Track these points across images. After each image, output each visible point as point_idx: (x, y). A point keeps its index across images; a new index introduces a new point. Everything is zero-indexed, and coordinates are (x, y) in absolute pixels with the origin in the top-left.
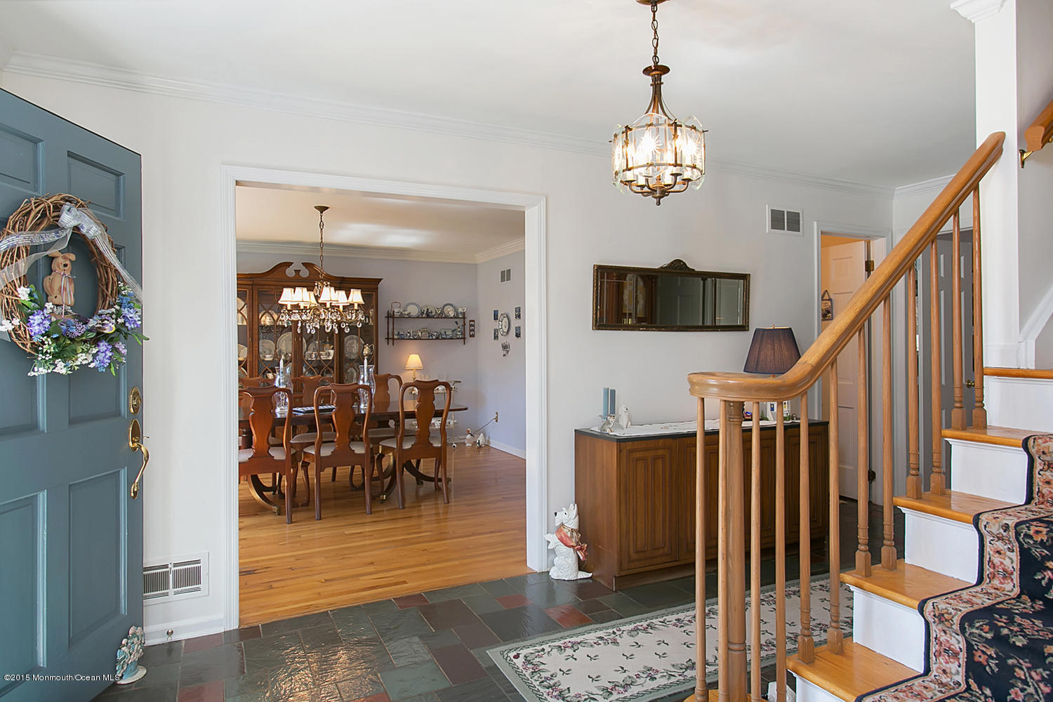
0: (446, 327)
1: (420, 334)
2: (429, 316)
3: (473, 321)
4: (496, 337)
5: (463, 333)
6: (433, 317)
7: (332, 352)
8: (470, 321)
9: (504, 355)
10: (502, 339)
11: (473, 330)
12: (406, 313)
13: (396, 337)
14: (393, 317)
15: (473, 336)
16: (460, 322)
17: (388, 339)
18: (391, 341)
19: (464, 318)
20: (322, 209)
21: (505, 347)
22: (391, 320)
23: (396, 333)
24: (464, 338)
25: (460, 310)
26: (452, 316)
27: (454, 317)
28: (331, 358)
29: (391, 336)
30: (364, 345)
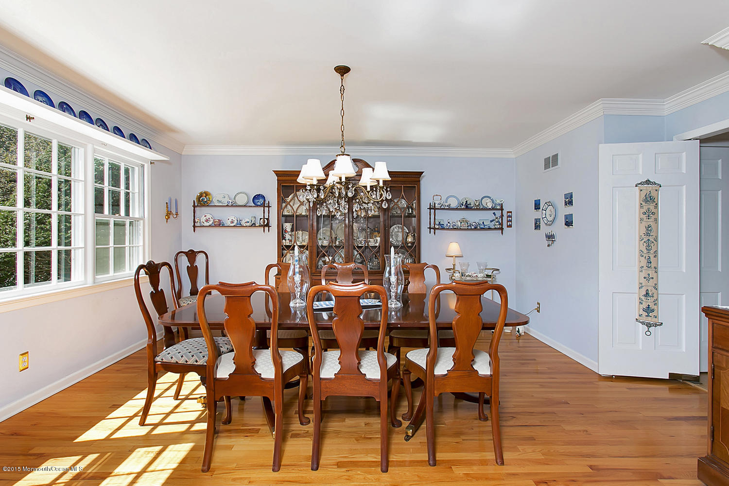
0: (486, 217)
1: (459, 223)
2: (468, 207)
3: (511, 212)
4: (537, 227)
5: (501, 224)
6: (471, 209)
7: (379, 239)
8: (508, 212)
9: (549, 246)
10: (545, 229)
11: (511, 221)
12: (447, 204)
13: (437, 227)
14: (435, 209)
15: (510, 226)
16: (498, 213)
17: (430, 228)
18: (432, 231)
19: (502, 209)
20: (343, 70)
21: (550, 237)
22: (432, 211)
23: (437, 223)
24: (502, 229)
25: (498, 202)
26: (490, 207)
27: (493, 209)
28: (377, 245)
29: (432, 226)
30: (408, 233)
